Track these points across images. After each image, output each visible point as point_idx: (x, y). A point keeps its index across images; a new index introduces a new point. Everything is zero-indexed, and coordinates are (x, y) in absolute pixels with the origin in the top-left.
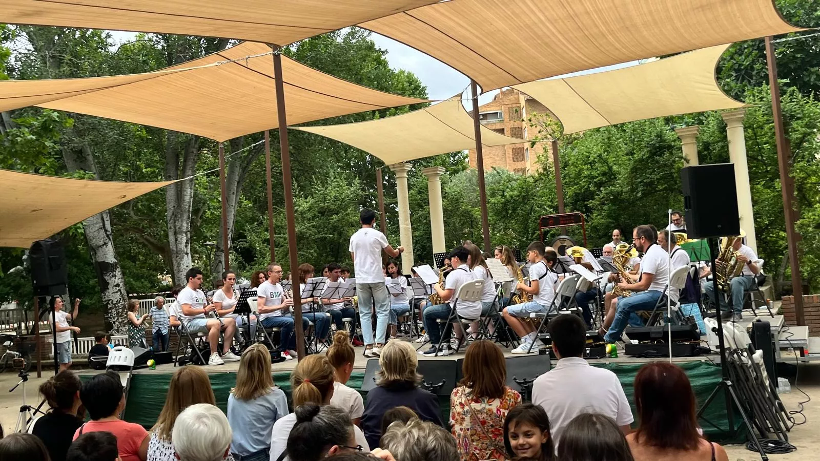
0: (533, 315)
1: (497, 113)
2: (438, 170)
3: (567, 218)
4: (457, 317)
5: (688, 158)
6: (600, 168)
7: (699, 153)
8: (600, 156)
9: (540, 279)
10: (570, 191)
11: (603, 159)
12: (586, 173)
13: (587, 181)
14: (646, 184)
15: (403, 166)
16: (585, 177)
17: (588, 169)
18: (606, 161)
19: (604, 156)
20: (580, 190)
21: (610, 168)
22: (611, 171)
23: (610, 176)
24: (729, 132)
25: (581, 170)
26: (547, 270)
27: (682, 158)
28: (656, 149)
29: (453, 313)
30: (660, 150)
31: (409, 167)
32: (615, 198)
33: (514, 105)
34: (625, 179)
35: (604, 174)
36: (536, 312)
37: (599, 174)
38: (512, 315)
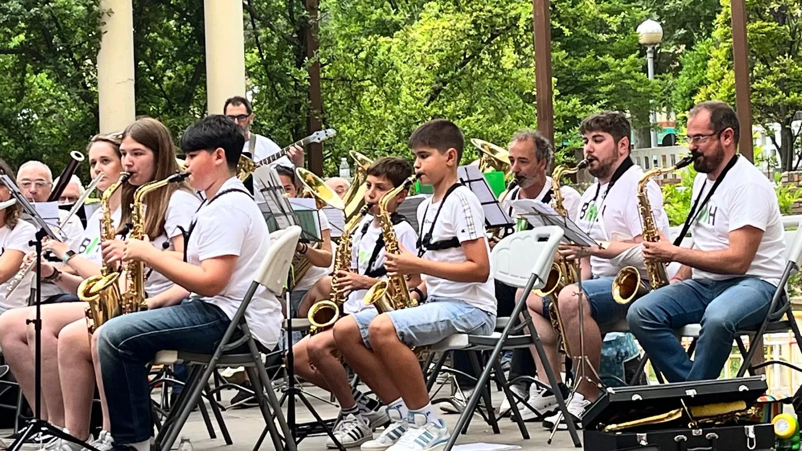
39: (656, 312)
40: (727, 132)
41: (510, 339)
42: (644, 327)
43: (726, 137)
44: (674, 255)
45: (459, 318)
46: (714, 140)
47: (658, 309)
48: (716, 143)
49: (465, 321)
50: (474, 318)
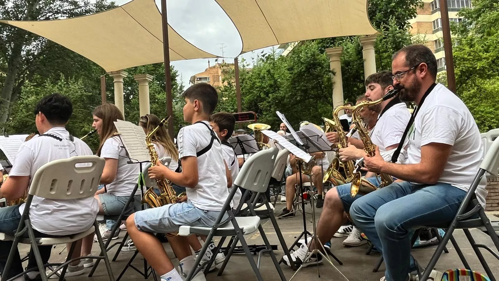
0: (184, 231)
1: (207, 78)
2: (146, 77)
3: (244, 116)
4: (30, 233)
5: (335, 71)
6: (268, 82)
7: (342, 68)
8: (269, 71)
9: (199, 154)
10: (247, 98)
11: (270, 74)
12: (258, 84)
13: (258, 91)
14: (303, 91)
15: (119, 73)
16: (257, 88)
17: (259, 82)
18: (273, 76)
19: (272, 71)
20: (253, 98)
21: (276, 81)
22: (276, 84)
23: (275, 87)
24: (364, 52)
25: (254, 83)
26: (214, 137)
27: (330, 71)
28: (311, 66)
29: (24, 225)
30: (313, 66)
31: (125, 75)
32: (280, 102)
33: (215, 74)
34: (288, 87)
35: (271, 86)
36: (191, 224)
37: (267, 86)
38: (143, 229)
39: (367, 209)
40: (421, 66)
41: (218, 230)
42: (360, 220)
43: (422, 70)
44: (381, 167)
45: (177, 216)
46: (411, 74)
47: (369, 207)
48: (413, 76)
49: (181, 217)
50: (191, 215)
